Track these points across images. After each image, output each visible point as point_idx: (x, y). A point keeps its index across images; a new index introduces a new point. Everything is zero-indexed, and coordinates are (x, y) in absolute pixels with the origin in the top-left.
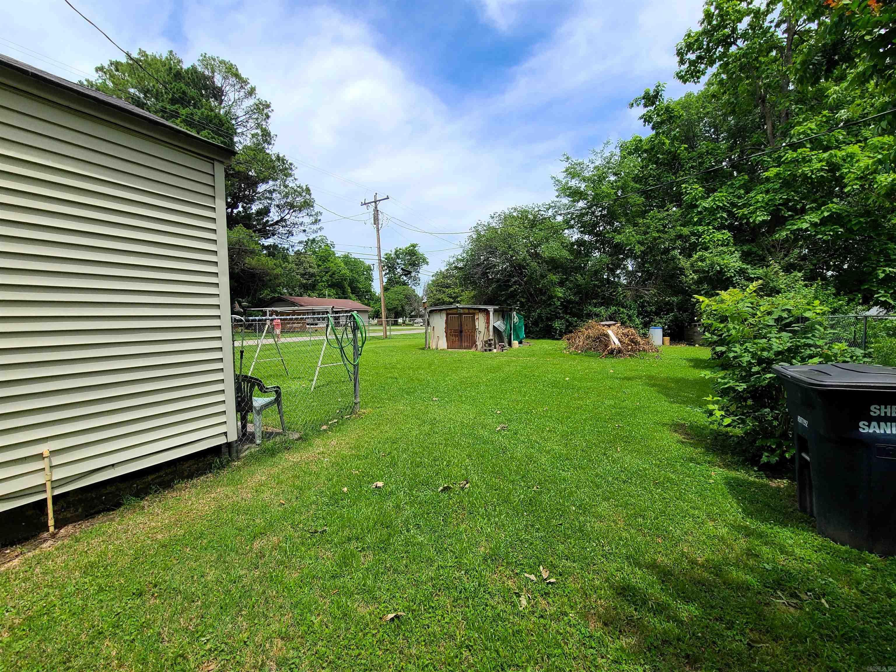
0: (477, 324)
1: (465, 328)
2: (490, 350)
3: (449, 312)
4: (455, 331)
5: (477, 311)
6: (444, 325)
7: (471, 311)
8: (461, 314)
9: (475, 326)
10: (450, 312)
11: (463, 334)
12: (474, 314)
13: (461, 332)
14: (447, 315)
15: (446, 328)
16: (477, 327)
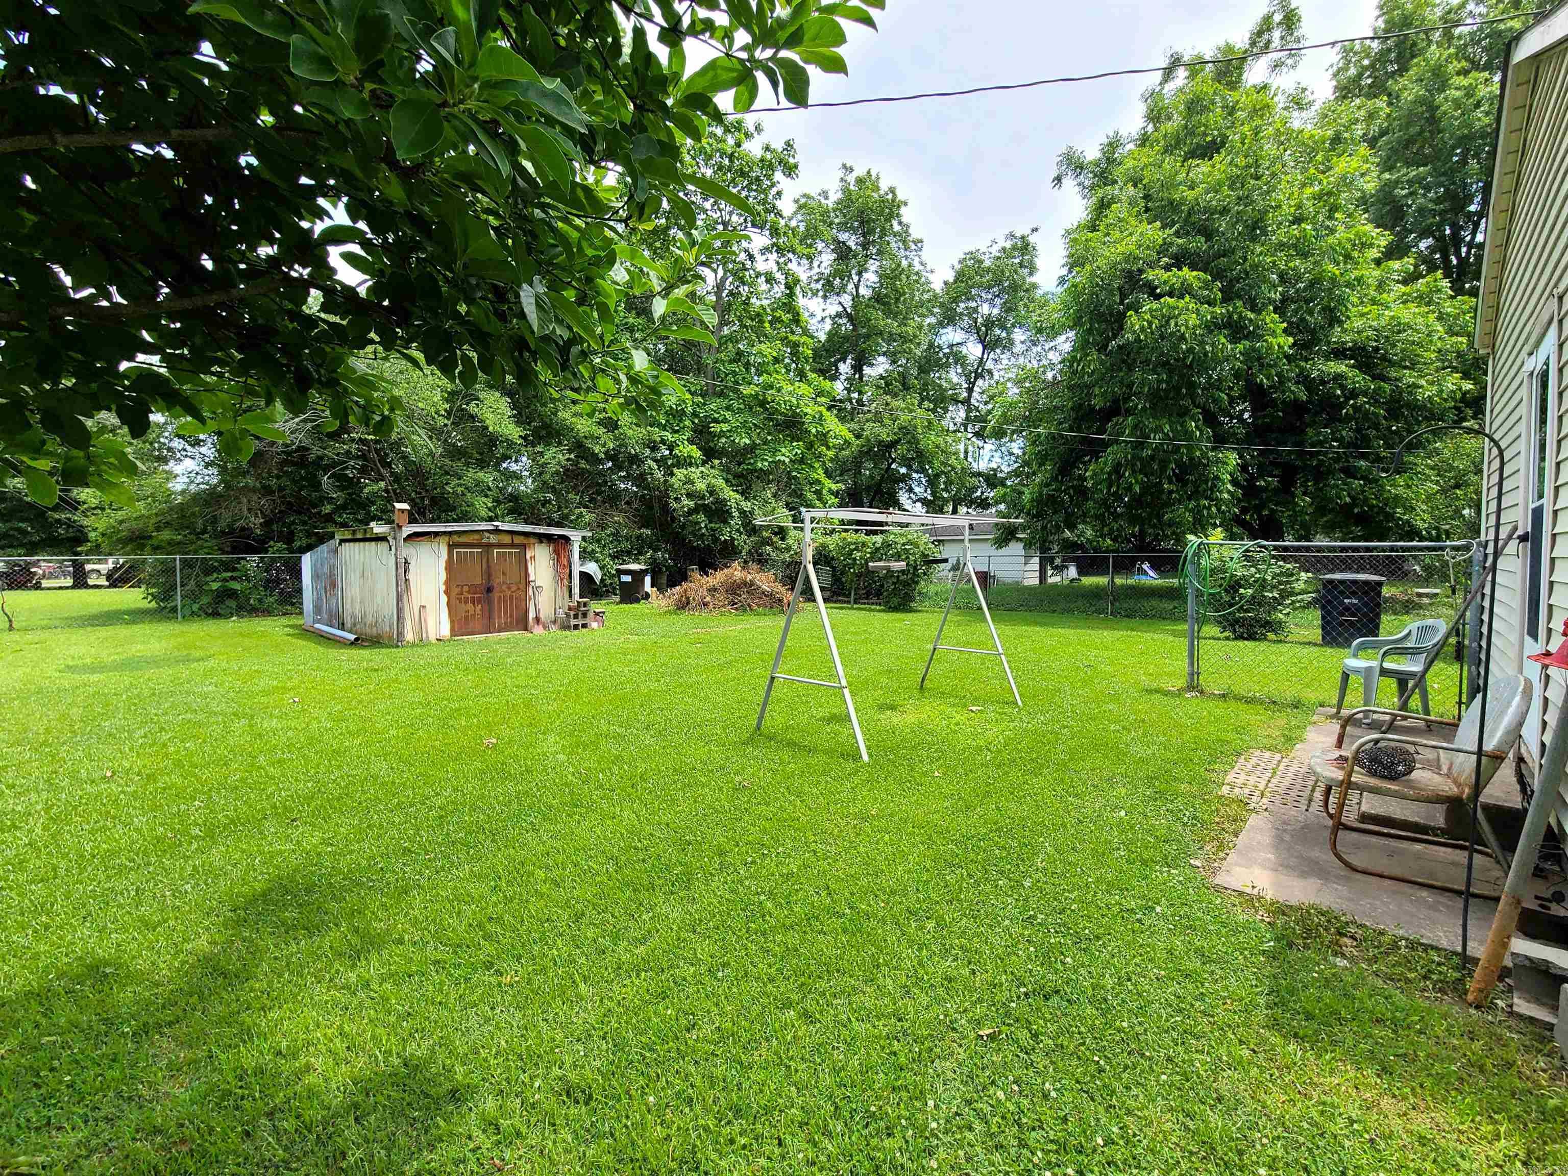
0: (531, 569)
1: (499, 579)
2: (584, 626)
3: (456, 539)
4: (473, 588)
5: (532, 540)
6: (443, 576)
7: (518, 540)
8: (490, 546)
9: (527, 574)
10: (463, 539)
11: (496, 595)
12: (524, 547)
13: (489, 590)
14: (451, 547)
15: (447, 583)
16: (532, 578)
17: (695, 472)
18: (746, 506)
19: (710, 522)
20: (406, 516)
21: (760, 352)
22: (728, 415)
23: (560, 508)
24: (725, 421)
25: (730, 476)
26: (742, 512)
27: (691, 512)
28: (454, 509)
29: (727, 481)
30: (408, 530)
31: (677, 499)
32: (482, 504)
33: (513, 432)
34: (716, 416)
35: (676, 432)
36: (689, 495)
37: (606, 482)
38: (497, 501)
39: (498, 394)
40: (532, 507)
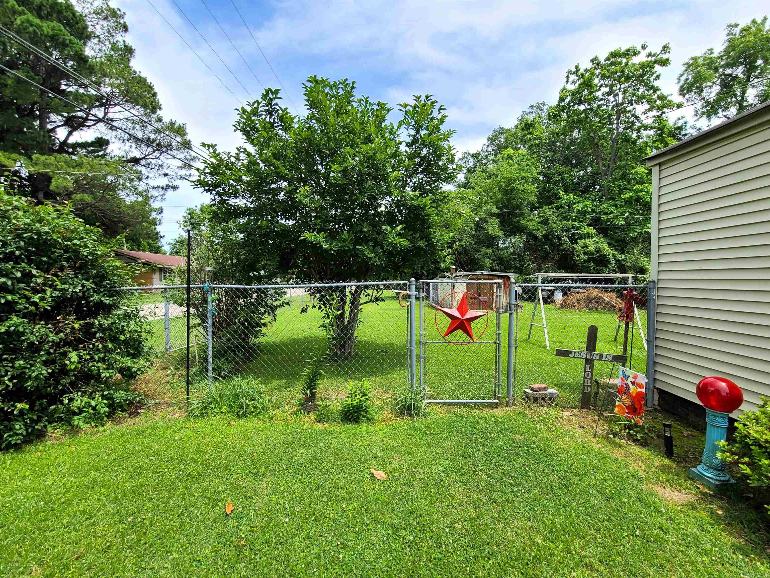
0: (495, 288)
9: (493, 290)
13: (480, 295)
16: (495, 291)
17: (589, 241)
18: (621, 257)
19: (597, 266)
20: (454, 270)
21: (637, 173)
22: (612, 209)
23: (520, 262)
24: (611, 213)
25: (612, 242)
26: (617, 261)
27: (585, 261)
28: (477, 264)
29: (609, 244)
30: (455, 274)
31: (578, 256)
32: (488, 262)
33: (499, 233)
34: (607, 211)
35: (581, 222)
36: (585, 253)
37: (542, 249)
38: (494, 261)
39: (494, 218)
40: (508, 261)
